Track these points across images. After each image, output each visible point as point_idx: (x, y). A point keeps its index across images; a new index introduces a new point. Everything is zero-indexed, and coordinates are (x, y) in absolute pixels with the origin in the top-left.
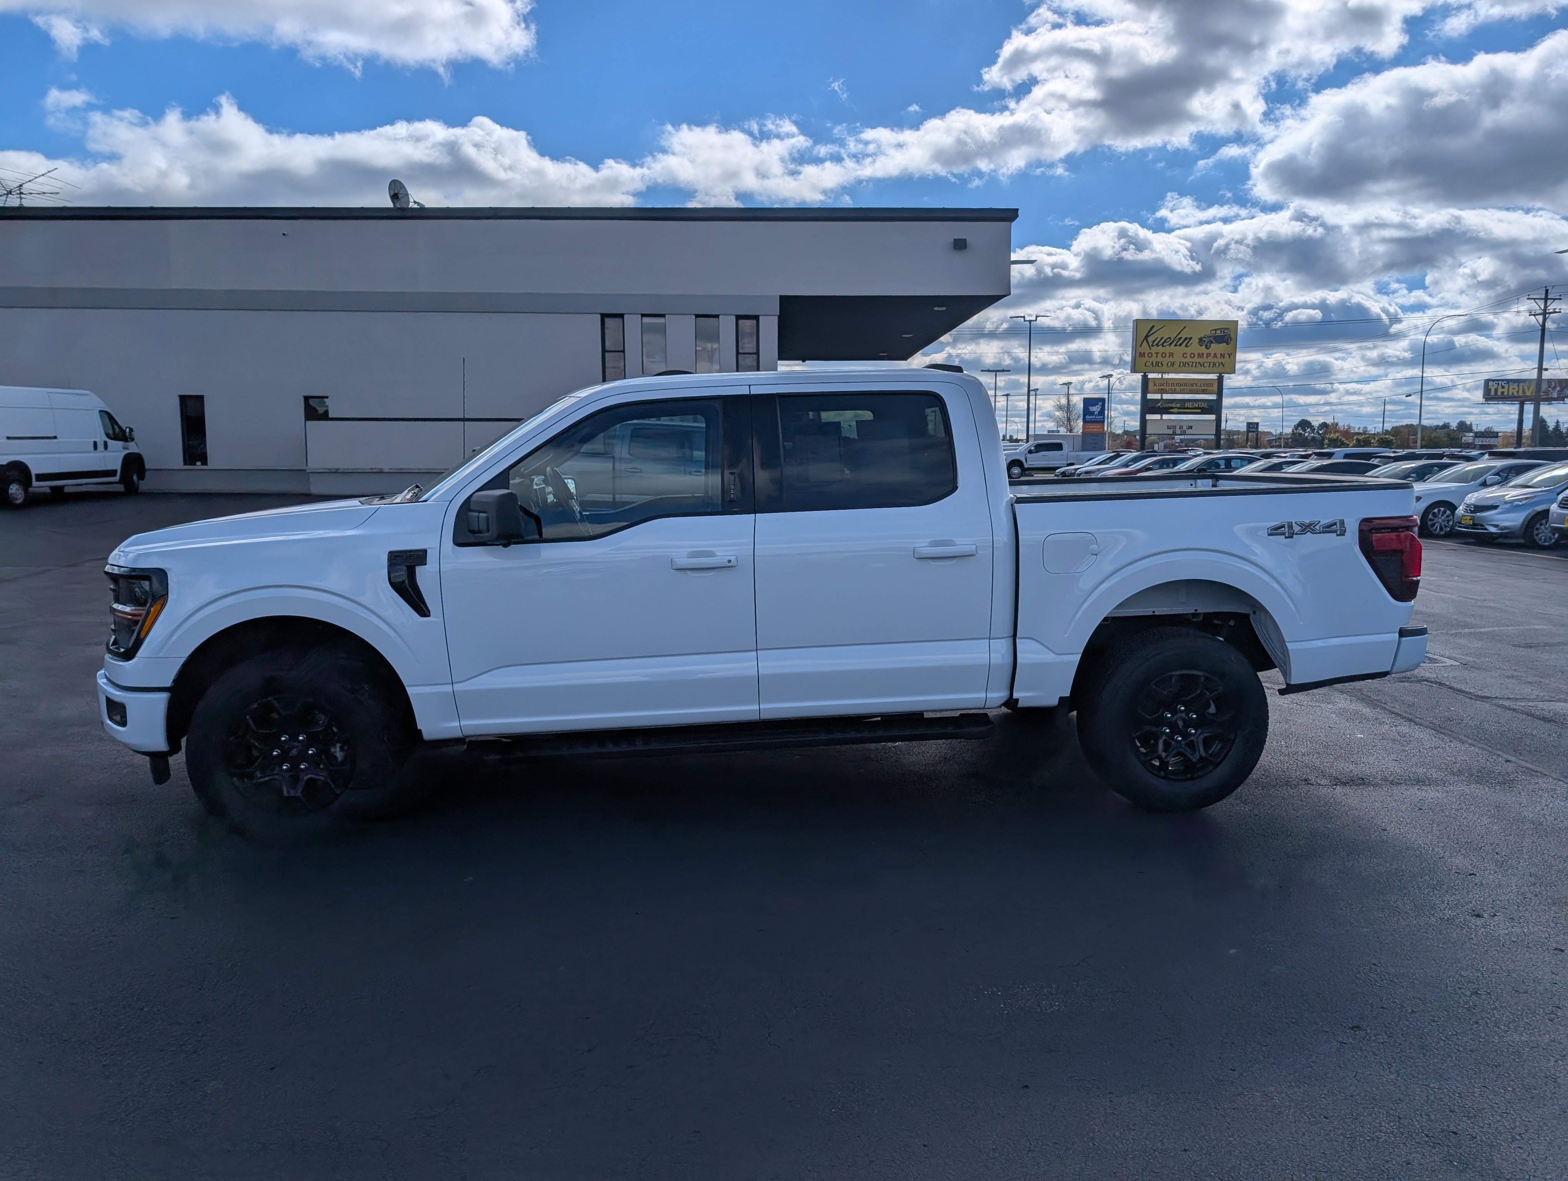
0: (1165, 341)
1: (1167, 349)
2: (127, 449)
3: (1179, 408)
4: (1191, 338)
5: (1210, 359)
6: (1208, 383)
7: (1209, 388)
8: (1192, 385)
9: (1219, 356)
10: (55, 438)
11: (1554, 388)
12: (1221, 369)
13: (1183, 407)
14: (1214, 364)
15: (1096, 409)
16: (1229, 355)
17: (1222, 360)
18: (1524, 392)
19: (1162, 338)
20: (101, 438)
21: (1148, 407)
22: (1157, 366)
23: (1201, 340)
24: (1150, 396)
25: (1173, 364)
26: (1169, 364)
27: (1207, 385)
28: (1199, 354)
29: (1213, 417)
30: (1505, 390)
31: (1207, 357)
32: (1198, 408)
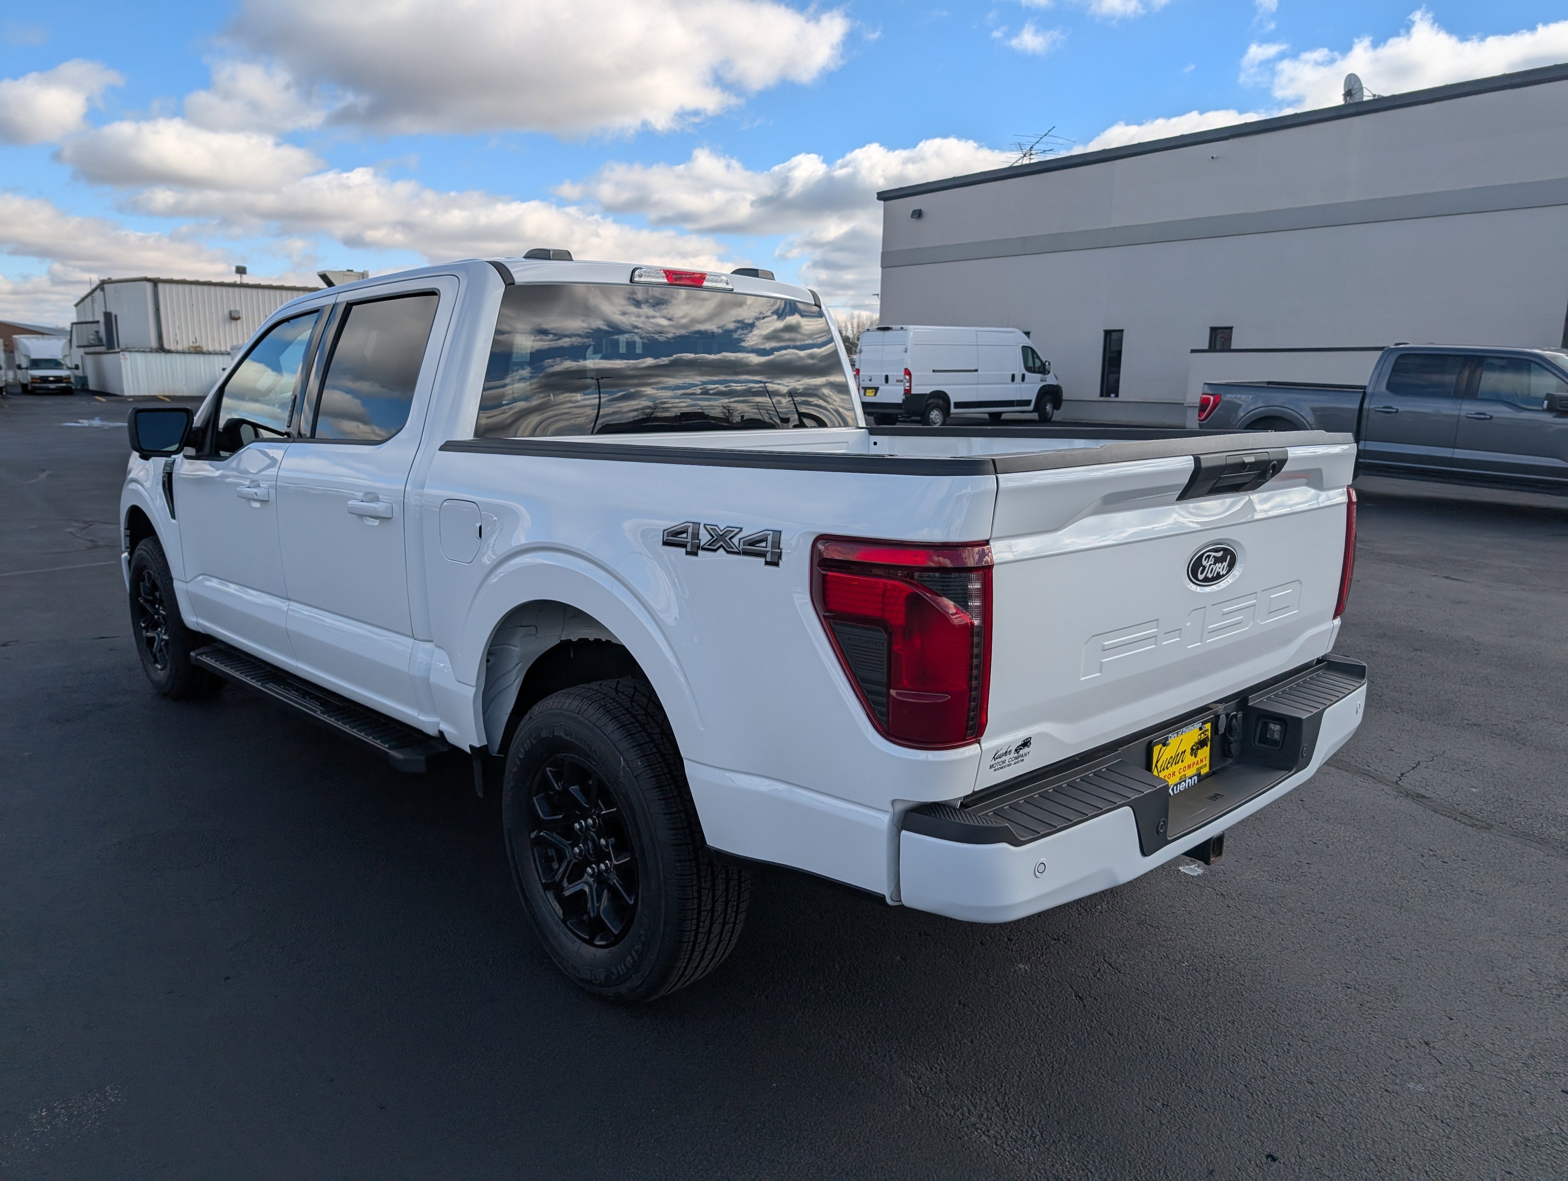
2: (1045, 381)
10: (976, 371)
20: (1020, 369)
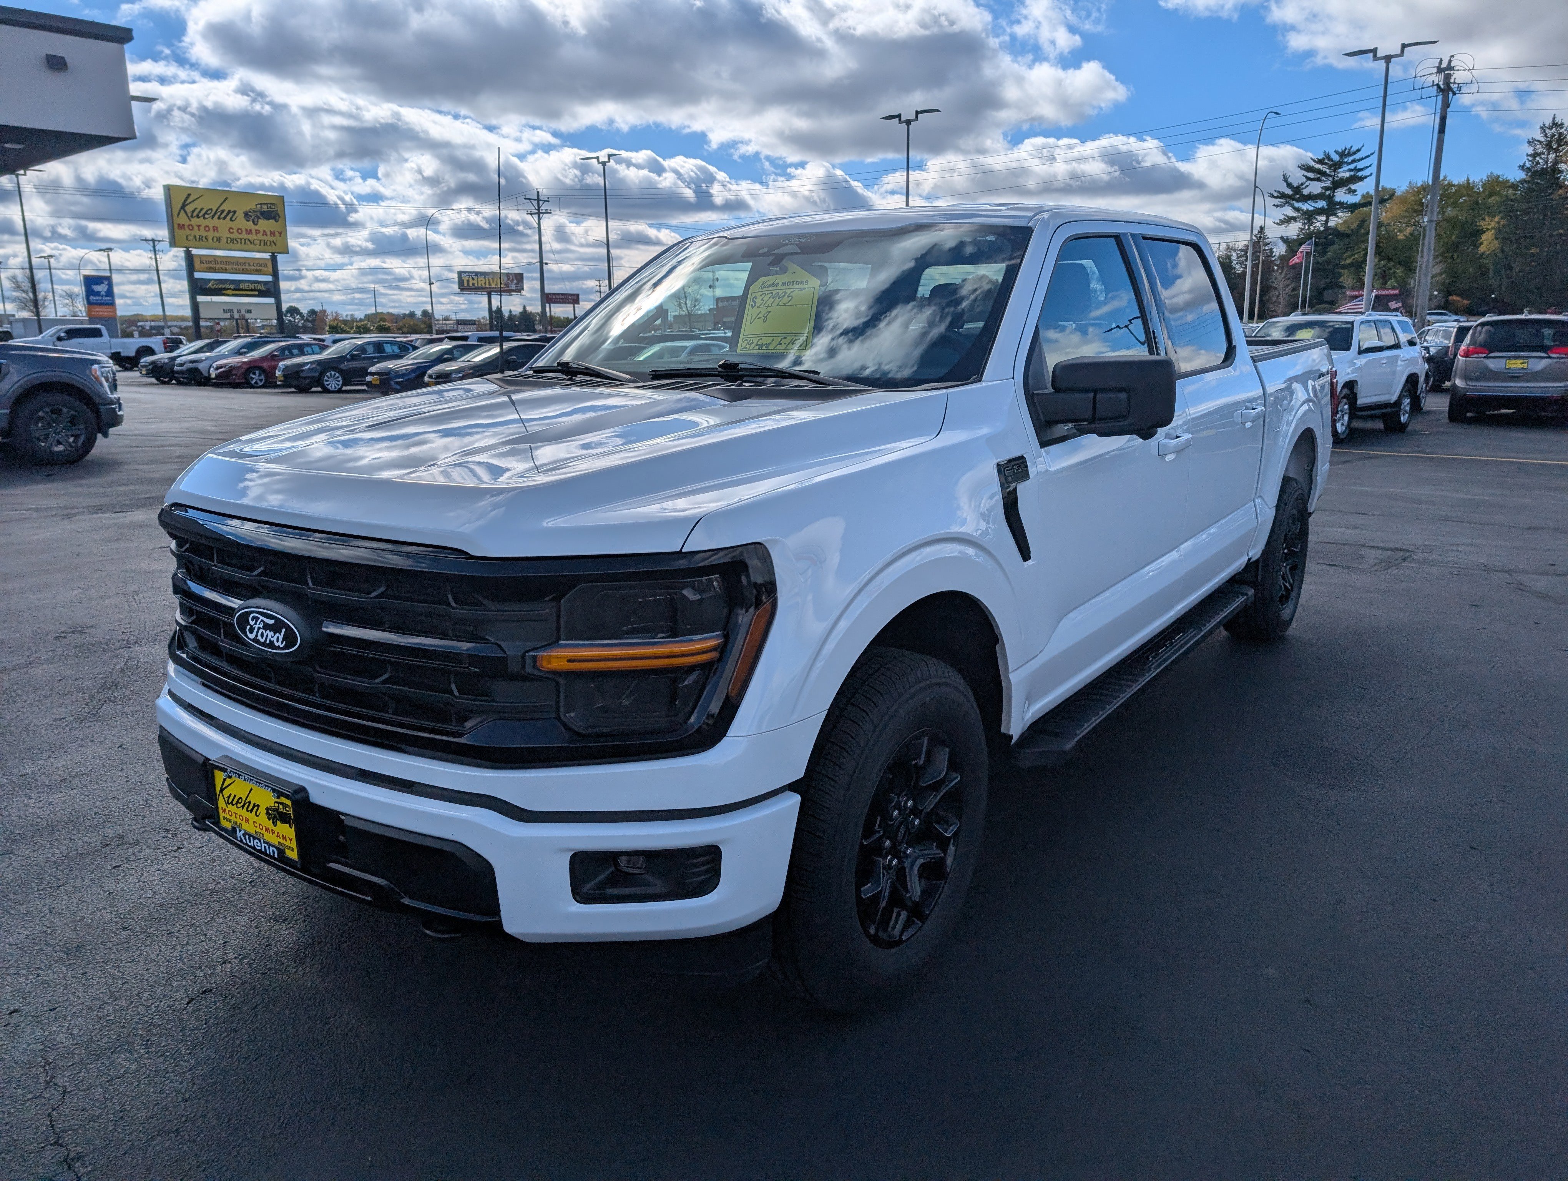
0: (206, 213)
1: (210, 222)
3: (233, 290)
4: (235, 212)
5: (260, 236)
6: (261, 263)
7: (263, 268)
8: (244, 264)
9: (268, 233)
11: (512, 281)
12: (274, 248)
13: (238, 289)
14: (265, 243)
15: (102, 288)
16: (280, 233)
17: (272, 238)
18: (490, 284)
19: (202, 209)
21: (197, 288)
22: (201, 241)
23: (246, 214)
24: (197, 275)
25: (219, 240)
26: (215, 239)
27: (261, 265)
28: (246, 230)
29: (271, 300)
30: (475, 282)
31: (256, 234)
32: (255, 290)
